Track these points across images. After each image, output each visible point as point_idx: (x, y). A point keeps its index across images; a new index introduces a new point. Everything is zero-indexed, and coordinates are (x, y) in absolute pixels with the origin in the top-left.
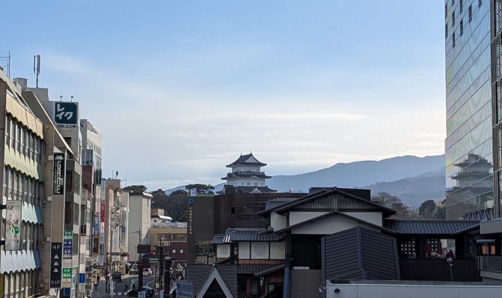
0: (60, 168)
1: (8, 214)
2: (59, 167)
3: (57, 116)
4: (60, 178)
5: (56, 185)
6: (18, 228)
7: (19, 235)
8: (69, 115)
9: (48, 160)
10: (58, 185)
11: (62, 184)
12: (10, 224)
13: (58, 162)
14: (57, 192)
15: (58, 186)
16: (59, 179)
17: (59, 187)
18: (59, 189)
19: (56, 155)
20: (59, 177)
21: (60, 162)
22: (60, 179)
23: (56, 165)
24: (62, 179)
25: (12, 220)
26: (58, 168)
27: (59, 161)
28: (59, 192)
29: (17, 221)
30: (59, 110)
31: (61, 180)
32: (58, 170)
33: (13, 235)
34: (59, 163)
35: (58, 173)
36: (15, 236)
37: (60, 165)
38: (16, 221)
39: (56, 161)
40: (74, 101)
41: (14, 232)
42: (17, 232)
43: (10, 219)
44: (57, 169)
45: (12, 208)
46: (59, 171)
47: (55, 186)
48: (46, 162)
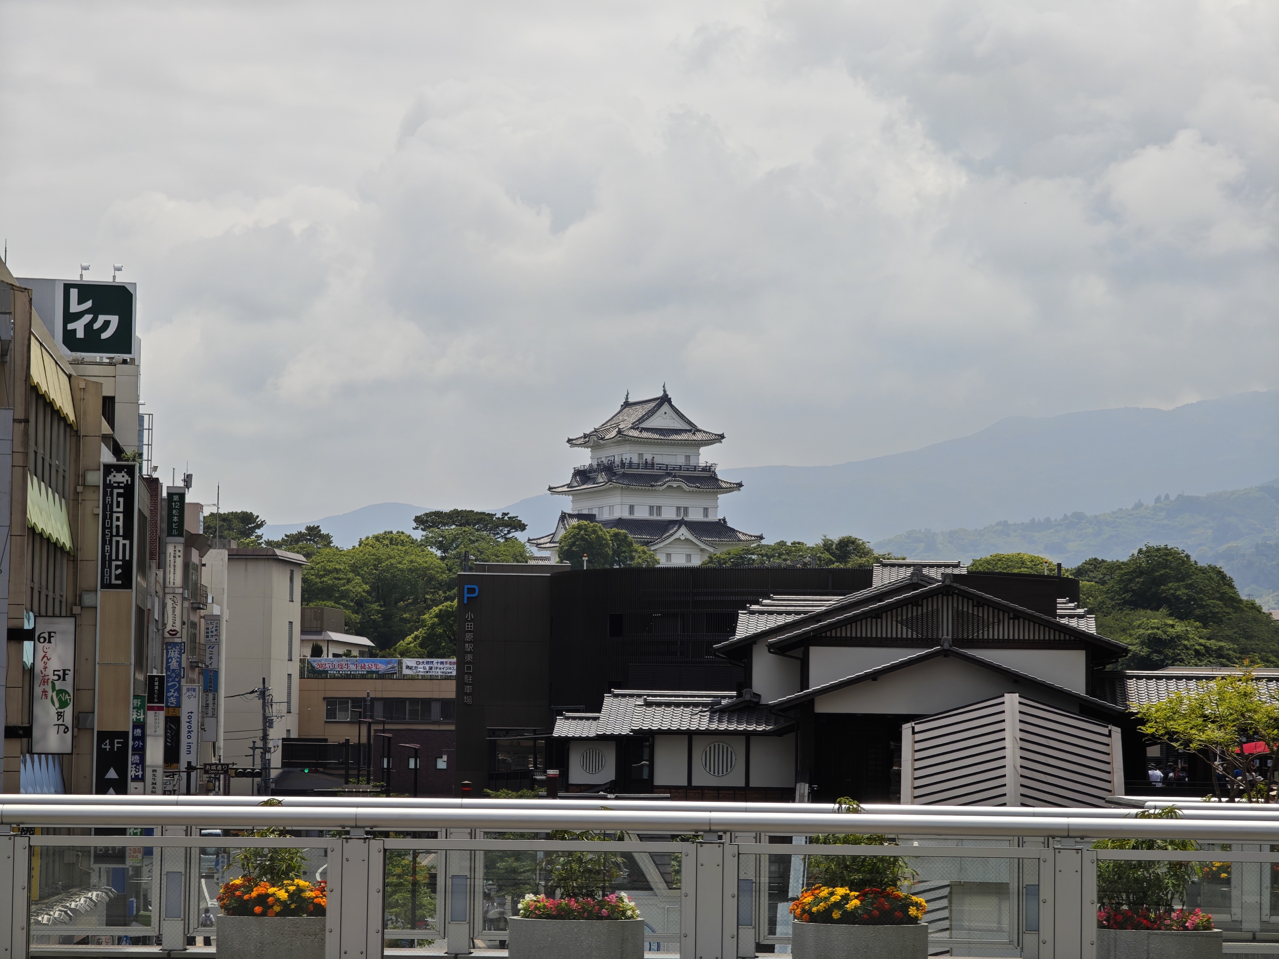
0: (121, 509)
1: (40, 654)
2: (118, 506)
3: (70, 327)
4: (120, 539)
5: (111, 560)
6: (66, 692)
7: (68, 711)
8: (107, 324)
9: (84, 485)
10: (117, 559)
11: (127, 558)
12: (45, 681)
13: (116, 491)
14: (114, 582)
15: (114, 563)
16: (118, 542)
17: (117, 567)
18: (119, 571)
19: (108, 469)
20: (118, 535)
21: (122, 491)
22: (122, 541)
23: (108, 499)
24: (127, 542)
25: (50, 672)
26: (115, 509)
27: (119, 487)
28: (120, 582)
29: (64, 674)
30: (75, 308)
31: (124, 545)
32: (115, 515)
33: (53, 711)
34: (119, 495)
35: (115, 523)
36: (60, 715)
37: (121, 500)
38: (61, 673)
39: (108, 487)
40: (122, 279)
41: (57, 705)
42: (63, 704)
43: (45, 668)
44: (112, 512)
45: (50, 637)
46: (118, 519)
47: (106, 561)
48: (80, 489)
